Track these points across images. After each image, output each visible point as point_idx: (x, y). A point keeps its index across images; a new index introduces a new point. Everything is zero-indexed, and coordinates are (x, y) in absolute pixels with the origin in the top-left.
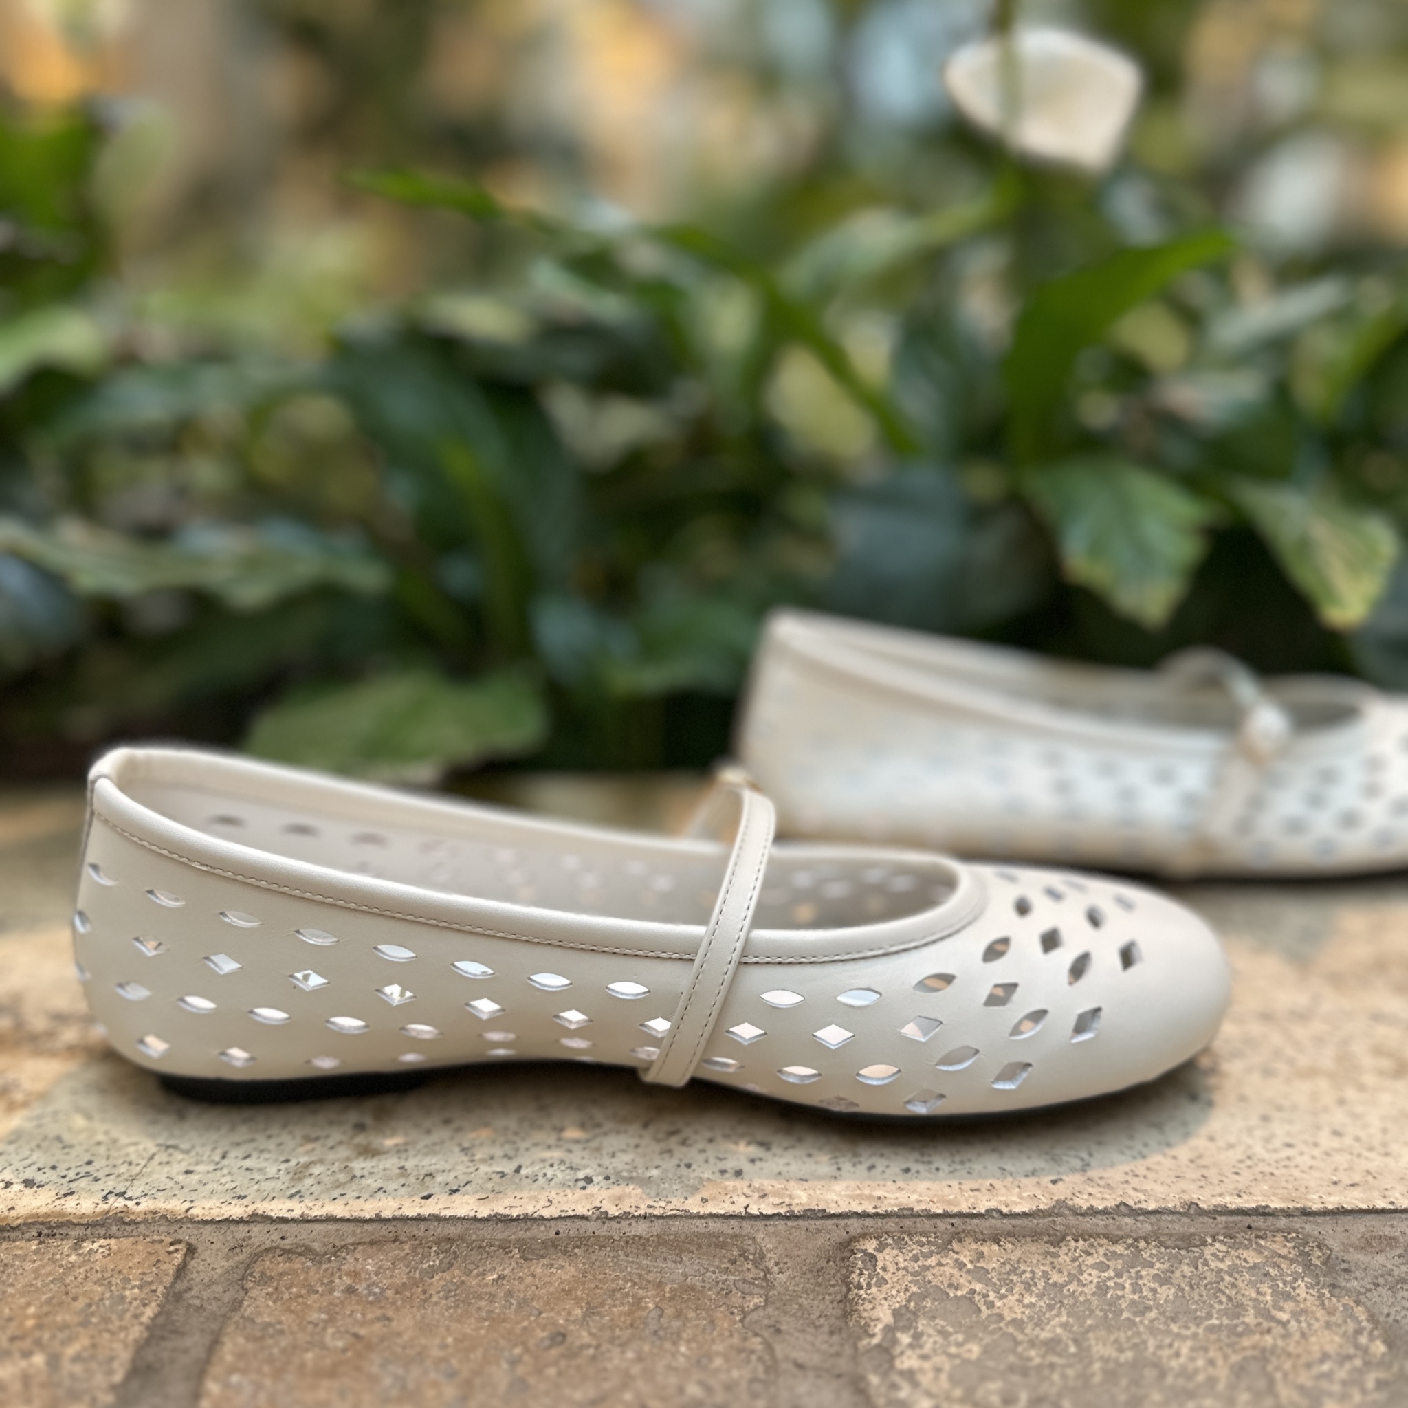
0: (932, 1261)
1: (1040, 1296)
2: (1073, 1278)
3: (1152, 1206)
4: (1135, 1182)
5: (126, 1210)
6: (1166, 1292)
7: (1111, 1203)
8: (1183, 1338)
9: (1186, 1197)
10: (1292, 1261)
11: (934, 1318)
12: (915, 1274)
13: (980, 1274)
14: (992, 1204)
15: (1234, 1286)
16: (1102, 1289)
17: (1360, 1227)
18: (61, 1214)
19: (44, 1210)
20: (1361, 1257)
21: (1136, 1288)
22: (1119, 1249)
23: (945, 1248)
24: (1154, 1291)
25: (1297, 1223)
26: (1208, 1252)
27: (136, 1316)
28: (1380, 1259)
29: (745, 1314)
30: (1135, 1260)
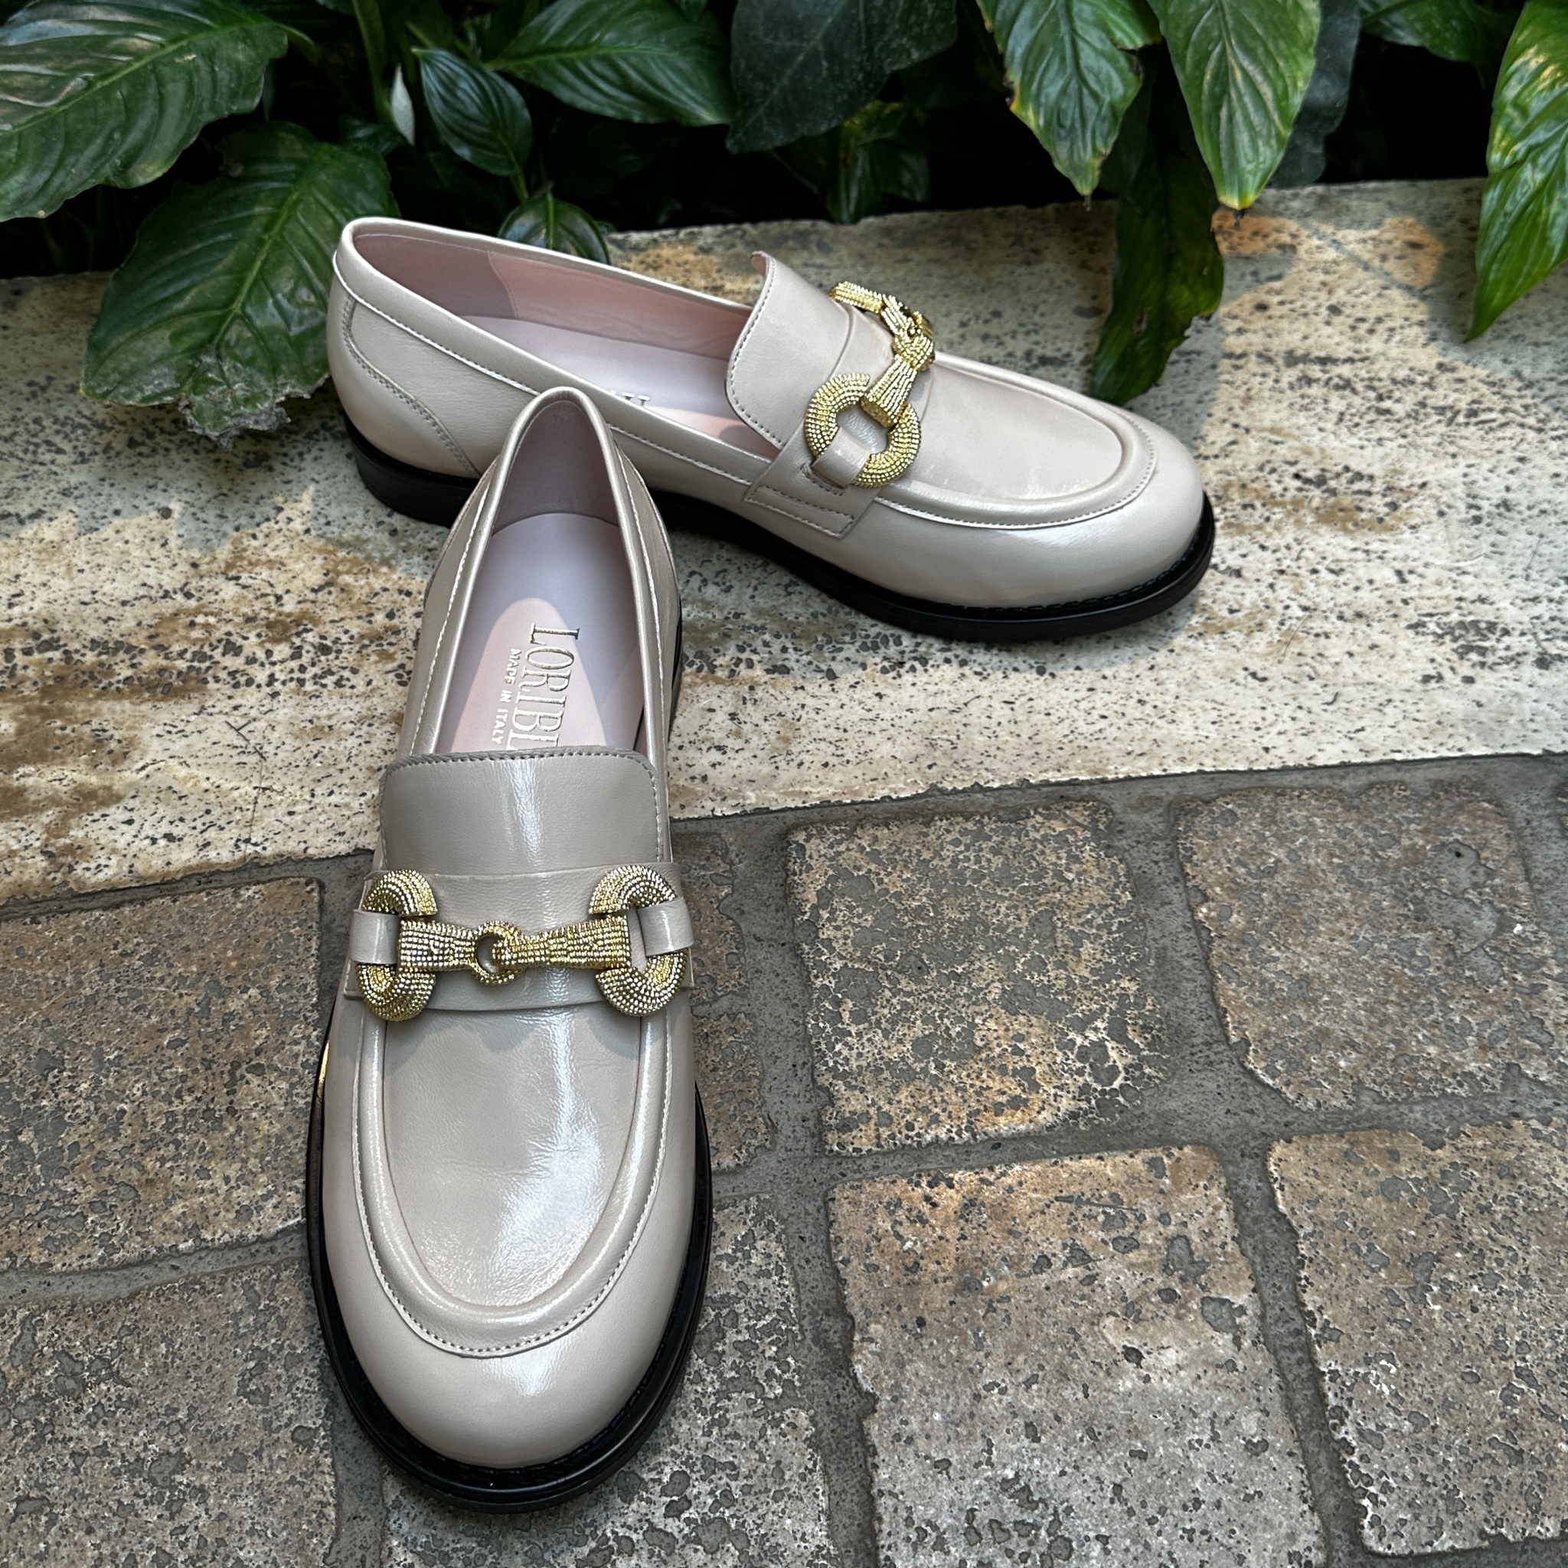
0: (842, 848)
1: (913, 872)
2: (937, 854)
3: (996, 785)
4: (987, 762)
5: (257, 856)
6: (998, 861)
7: (968, 785)
8: (1002, 899)
9: (1021, 774)
10: (1085, 828)
11: (843, 895)
12: (832, 859)
13: (874, 856)
14: (885, 792)
15: (1043, 853)
16: (955, 861)
17: (1138, 790)
18: (209, 864)
19: (194, 862)
20: (1133, 817)
21: (978, 861)
22: (970, 826)
23: (851, 835)
24: (989, 861)
25: (1096, 790)
26: (1032, 821)
27: (308, 950)
28: (1147, 817)
29: (719, 901)
30: (980, 835)
